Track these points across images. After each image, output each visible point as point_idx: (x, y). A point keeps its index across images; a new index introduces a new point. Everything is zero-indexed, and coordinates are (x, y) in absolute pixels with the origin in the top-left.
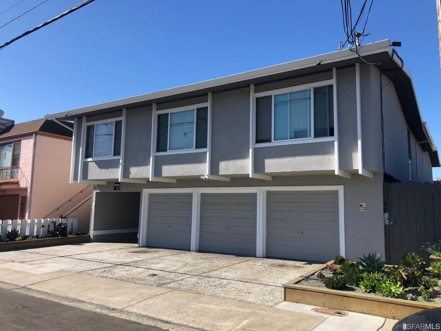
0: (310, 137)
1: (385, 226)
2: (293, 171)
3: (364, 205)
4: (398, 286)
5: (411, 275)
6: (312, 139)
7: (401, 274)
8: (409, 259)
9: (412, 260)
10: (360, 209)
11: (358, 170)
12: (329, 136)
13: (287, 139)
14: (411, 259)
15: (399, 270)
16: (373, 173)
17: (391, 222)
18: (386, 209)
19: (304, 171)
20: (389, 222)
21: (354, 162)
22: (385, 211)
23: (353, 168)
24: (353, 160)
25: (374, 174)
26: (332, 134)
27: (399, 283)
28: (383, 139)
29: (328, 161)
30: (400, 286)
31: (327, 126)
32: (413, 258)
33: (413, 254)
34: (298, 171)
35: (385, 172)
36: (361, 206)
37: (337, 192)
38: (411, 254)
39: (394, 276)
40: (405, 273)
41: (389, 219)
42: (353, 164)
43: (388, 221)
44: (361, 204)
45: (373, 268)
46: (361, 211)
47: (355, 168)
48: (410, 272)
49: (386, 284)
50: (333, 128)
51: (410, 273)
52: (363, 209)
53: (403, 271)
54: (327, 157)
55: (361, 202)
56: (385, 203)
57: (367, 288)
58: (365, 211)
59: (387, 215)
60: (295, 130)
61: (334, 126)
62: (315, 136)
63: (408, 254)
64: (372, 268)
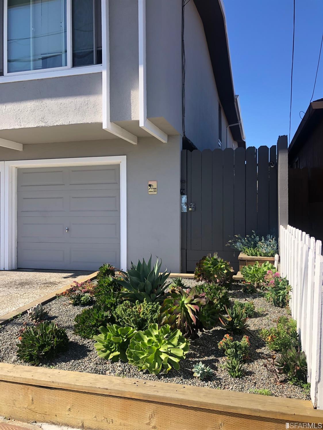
0: (65, 66)
1: (182, 214)
2: (39, 125)
3: (154, 184)
4: (175, 342)
5: (206, 308)
6: (69, 69)
7: (186, 310)
8: (208, 264)
9: (213, 267)
10: (149, 190)
11: (138, 122)
12: (96, 64)
13: (30, 70)
14: (212, 264)
15: (183, 300)
16: (168, 136)
17: (190, 208)
18: (184, 190)
19: (56, 125)
20: (188, 209)
21: (132, 108)
22: (182, 194)
23: (131, 118)
24: (132, 104)
25: (170, 137)
26: (99, 61)
27: (179, 333)
28: (183, 85)
29: (93, 107)
30: (181, 340)
31: (93, 48)
32: (215, 263)
33: (215, 257)
34: (47, 125)
35: (184, 135)
36: (150, 185)
37: (118, 166)
38: (212, 256)
39: (169, 315)
40: (192, 307)
41: (187, 204)
42: (132, 111)
43: (186, 207)
44: (150, 183)
45: (144, 290)
46: (149, 193)
47: (134, 118)
48: (205, 304)
49: (152, 336)
50: (101, 51)
51: (205, 306)
52: (152, 190)
53: (191, 303)
54: (92, 99)
55: (151, 181)
56: (182, 181)
57: (110, 350)
58: (156, 193)
59: (184, 199)
60: (42, 54)
61: (101, 47)
62: (75, 64)
63: (207, 257)
64: (141, 291)
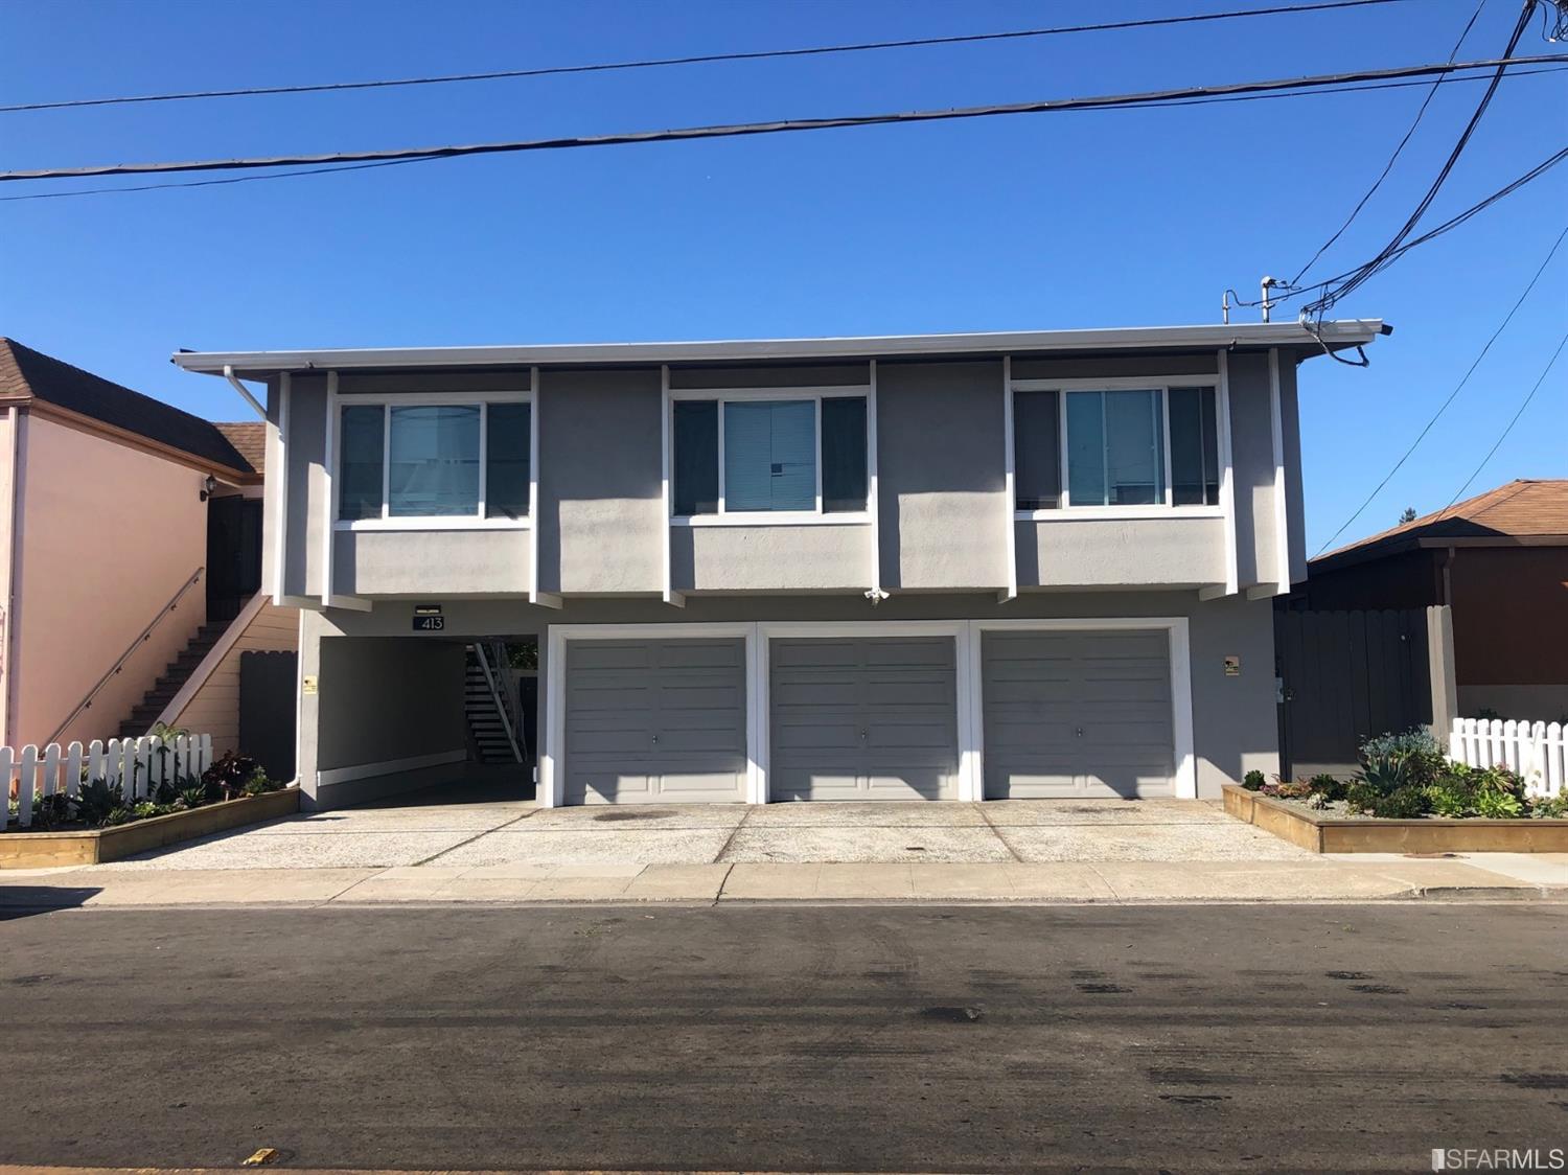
0: (1162, 503)
1: (1278, 704)
3: (1235, 662)
6: (1170, 509)
10: (1228, 670)
12: (1207, 505)
13: (1102, 503)
17: (1289, 696)
18: (1280, 669)
20: (1285, 698)
22: (1277, 675)
29: (1208, 562)
31: (1202, 482)
36: (1228, 663)
37: (1165, 632)
41: (1284, 691)
43: (1283, 695)
44: (1228, 659)
46: (1228, 674)
50: (1217, 487)
52: (1232, 670)
55: (1228, 656)
56: (1277, 658)
58: (1237, 673)
59: (1280, 682)
61: (1217, 482)
62: (1175, 502)
